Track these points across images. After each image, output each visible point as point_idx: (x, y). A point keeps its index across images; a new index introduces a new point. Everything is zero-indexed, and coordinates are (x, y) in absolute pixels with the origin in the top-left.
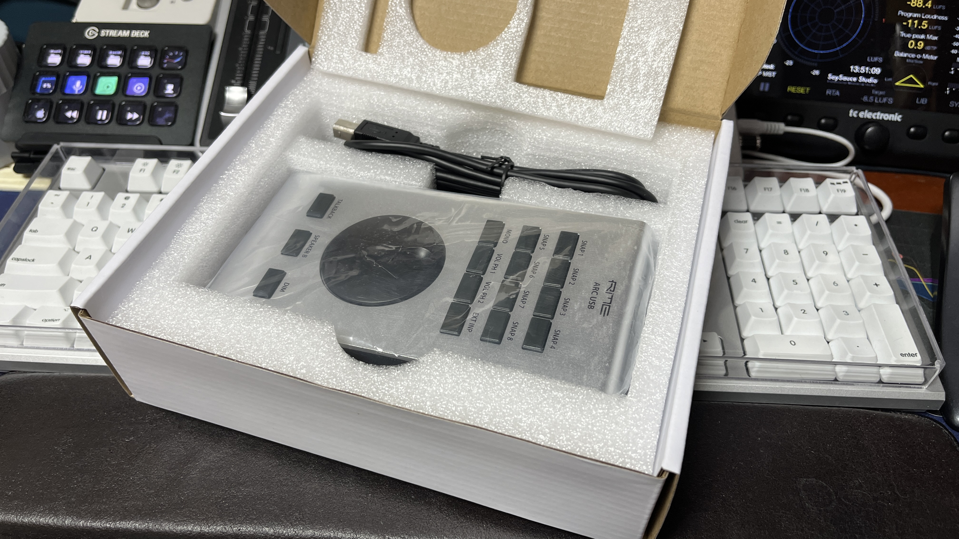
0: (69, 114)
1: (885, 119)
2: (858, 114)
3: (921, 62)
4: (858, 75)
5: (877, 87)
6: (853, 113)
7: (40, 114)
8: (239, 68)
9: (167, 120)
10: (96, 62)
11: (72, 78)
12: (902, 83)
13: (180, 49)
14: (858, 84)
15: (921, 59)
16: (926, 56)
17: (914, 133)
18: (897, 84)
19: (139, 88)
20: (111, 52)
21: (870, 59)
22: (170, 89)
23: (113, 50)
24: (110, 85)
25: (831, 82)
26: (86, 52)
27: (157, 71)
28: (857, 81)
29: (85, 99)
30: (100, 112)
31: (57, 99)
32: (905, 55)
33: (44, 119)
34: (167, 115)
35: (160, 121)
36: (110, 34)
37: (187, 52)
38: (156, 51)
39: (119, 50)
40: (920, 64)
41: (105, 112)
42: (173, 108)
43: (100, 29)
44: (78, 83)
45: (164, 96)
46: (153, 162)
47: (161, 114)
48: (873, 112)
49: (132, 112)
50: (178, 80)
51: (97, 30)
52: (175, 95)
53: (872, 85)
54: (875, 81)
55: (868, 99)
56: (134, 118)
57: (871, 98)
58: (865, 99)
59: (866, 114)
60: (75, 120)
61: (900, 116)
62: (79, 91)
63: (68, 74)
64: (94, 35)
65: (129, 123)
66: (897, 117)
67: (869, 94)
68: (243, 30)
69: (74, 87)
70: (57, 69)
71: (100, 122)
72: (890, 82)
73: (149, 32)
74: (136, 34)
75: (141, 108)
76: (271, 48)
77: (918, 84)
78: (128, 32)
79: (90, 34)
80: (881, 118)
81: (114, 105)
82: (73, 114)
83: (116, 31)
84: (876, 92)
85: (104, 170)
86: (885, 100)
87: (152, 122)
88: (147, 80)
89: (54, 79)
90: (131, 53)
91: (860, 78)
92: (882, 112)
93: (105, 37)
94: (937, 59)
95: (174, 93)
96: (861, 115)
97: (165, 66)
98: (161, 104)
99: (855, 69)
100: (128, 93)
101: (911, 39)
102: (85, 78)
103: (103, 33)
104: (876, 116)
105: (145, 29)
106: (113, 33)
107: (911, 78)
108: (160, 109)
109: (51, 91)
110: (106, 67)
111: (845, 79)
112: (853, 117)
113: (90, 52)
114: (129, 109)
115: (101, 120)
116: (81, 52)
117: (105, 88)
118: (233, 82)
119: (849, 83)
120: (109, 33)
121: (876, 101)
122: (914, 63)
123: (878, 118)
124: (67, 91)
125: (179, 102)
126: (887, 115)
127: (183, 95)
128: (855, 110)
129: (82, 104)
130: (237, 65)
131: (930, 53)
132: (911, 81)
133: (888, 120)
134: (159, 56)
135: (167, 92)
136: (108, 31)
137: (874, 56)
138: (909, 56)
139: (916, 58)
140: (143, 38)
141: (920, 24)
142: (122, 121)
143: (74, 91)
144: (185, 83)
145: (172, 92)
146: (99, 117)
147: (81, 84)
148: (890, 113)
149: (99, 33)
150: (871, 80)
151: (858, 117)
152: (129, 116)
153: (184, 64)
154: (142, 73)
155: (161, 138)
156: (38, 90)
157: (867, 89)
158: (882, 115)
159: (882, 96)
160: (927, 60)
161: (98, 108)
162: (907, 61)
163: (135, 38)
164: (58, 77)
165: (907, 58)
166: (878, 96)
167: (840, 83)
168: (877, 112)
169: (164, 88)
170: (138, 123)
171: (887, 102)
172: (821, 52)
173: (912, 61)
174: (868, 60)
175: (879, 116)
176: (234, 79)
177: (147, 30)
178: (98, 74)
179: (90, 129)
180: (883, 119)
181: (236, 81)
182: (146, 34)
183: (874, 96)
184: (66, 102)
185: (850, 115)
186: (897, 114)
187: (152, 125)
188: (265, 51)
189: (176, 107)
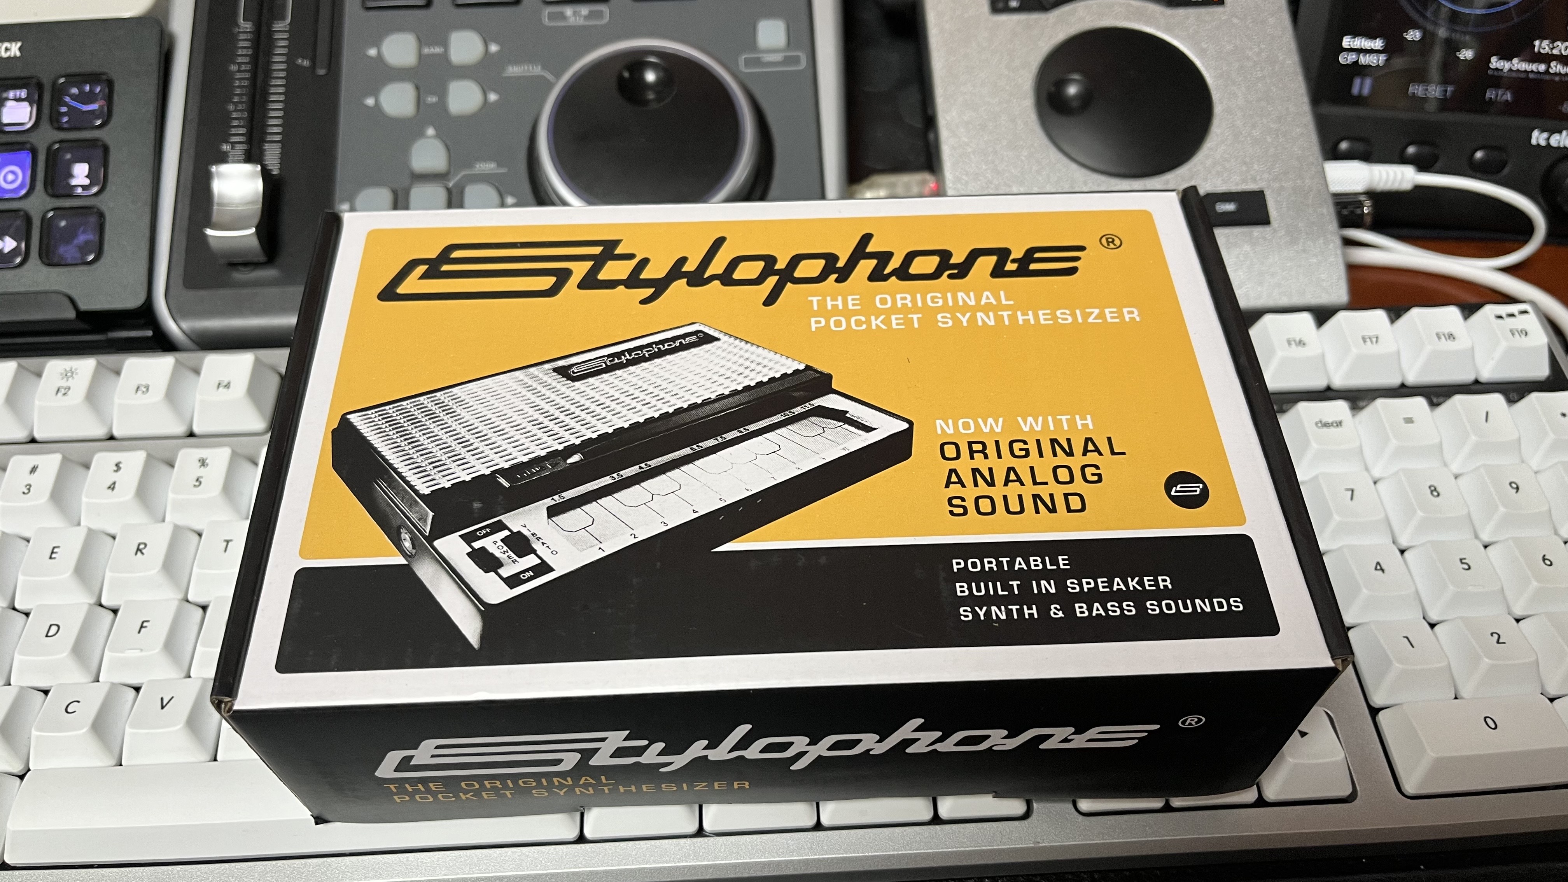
2: (1548, 139)
4: (1547, 59)
6: (1538, 138)
8: (237, 113)
9: (84, 249)
13: (94, 78)
14: (1547, 77)
19: (10, 178)
22: (80, 173)
25: (1496, 73)
27: (46, 136)
28: (1547, 72)
34: (82, 238)
35: (68, 251)
37: (110, 87)
38: (39, 87)
42: (93, 220)
45: (69, 194)
47: (69, 235)
50: (97, 154)
52: (95, 189)
56: (6, 250)
58: (1566, 107)
59: (1564, 140)
68: (233, 22)
75: (18, 225)
76: (305, 63)
87: (49, 258)
88: (26, 158)
91: (1553, 64)
95: (91, 185)
96: (1555, 140)
97: (66, 120)
98: (63, 212)
99: (1543, 46)
108: (63, 223)
111: (1524, 66)
112: (1538, 146)
118: (225, 147)
119: (1531, 76)
125: (105, 204)
127: (111, 188)
128: (1542, 131)
130: (231, 107)
134: (47, 98)
135: (74, 183)
140: (8, 59)
144: (115, 160)
145: (87, 182)
151: (1549, 145)
153: (107, 115)
154: (13, 141)
155: (74, 295)
167: (1514, 75)
169: (68, 174)
170: (17, 260)
172: (1479, 12)
176: (227, 142)
181: (232, 149)
185: (1534, 142)
187: (50, 265)
188: (292, 70)
189: (101, 215)
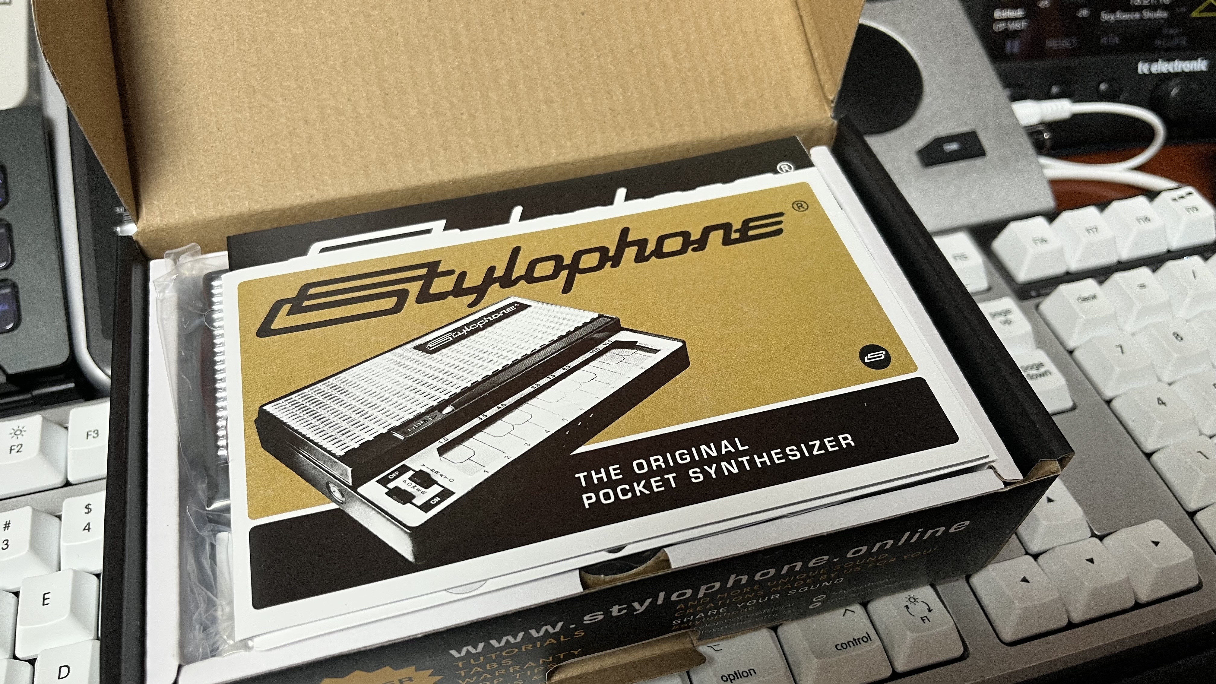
1: (1186, 70)
2: (1150, 69)
4: (1140, 9)
5: (1169, 22)
6: (1143, 68)
12: (1199, 12)
18: (1193, 15)
25: (1107, 25)
48: (1169, 61)
53: (1161, 22)
54: (1165, 15)
55: (1161, 42)
58: (1157, 43)
59: (1161, 67)
61: (1206, 63)
66: (1200, 65)
67: (1161, 35)
72: (1183, 13)
80: (1180, 70)
84: (1168, 31)
86: (1176, 41)
91: (1144, 11)
92: (1181, 60)
96: (1154, 68)
104: (1174, 67)
107: (1211, 3)
111: (1125, 16)
112: (1144, 74)
121: (1164, 45)
123: (1176, 70)
126: (1187, 63)
128: (1144, 62)
132: (1212, 8)
133: (1191, 72)
148: (1191, 60)
150: (1161, 14)
151: (1151, 74)
157: (1155, 27)
158: (1182, 64)
159: (1173, 37)
168: (1174, 60)
171: (1181, 44)
180: (1183, 71)
183: (1168, 36)
185: (1140, 71)
186: (1200, 60)
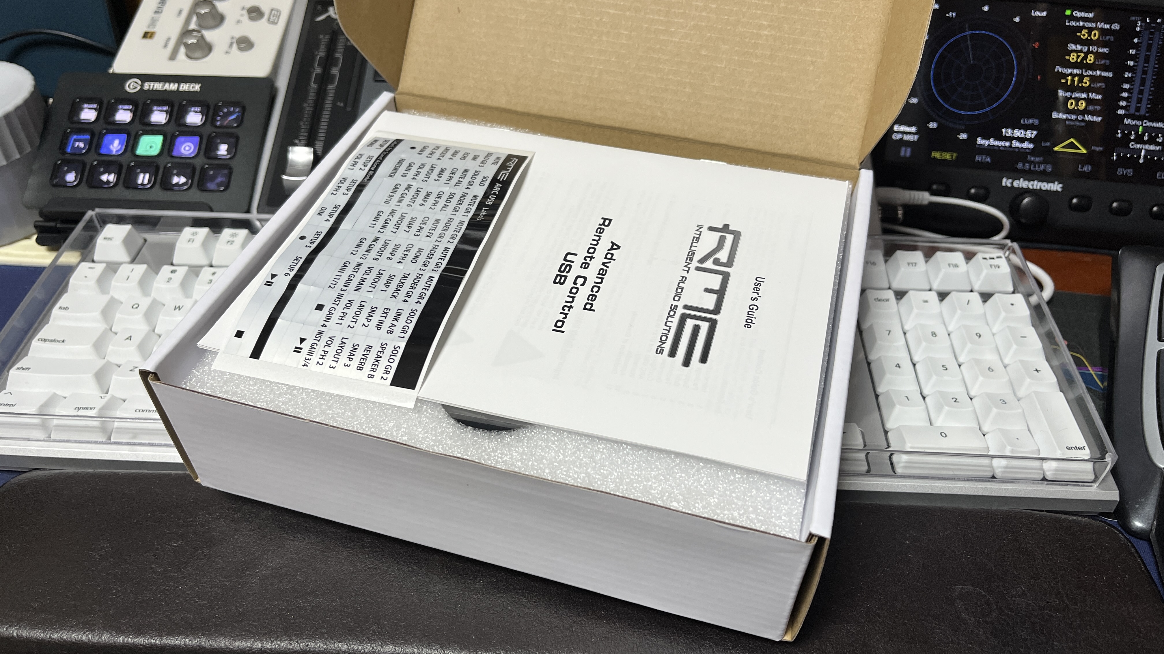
0: (104, 178)
1: (1044, 188)
2: (1012, 183)
3: (1083, 124)
4: (1010, 139)
5: (1033, 152)
6: (1006, 182)
7: (71, 177)
8: (304, 126)
9: (219, 185)
10: (137, 118)
11: (109, 137)
12: (1062, 147)
13: (235, 104)
14: (1011, 149)
15: (1083, 121)
16: (1088, 118)
17: (1077, 204)
18: (1056, 149)
19: (187, 148)
20: (155, 108)
21: (1024, 121)
22: (223, 149)
23: (158, 106)
24: (153, 145)
25: (981, 147)
26: (126, 107)
27: (209, 129)
28: (1010, 146)
29: (124, 160)
30: (141, 176)
31: (92, 160)
32: (1065, 116)
33: (75, 183)
34: (220, 179)
35: (211, 186)
36: (155, 87)
37: (244, 109)
38: (208, 107)
39: (165, 105)
40: (1082, 127)
41: (147, 176)
42: (226, 171)
43: (143, 82)
44: (116, 142)
45: (216, 158)
46: (205, 231)
47: (213, 178)
48: (1029, 180)
49: (178, 175)
50: (233, 140)
51: (140, 82)
52: (229, 156)
53: (1028, 150)
54: (1031, 146)
55: (1024, 165)
56: (181, 183)
57: (1027, 165)
58: (1020, 166)
59: (1022, 184)
60: (112, 185)
61: (1061, 185)
62: (117, 151)
63: (104, 131)
64: (136, 88)
65: (175, 188)
66: (1056, 187)
67: (1025, 161)
68: (309, 84)
69: (111, 147)
70: (92, 126)
71: (140, 187)
72: (1047, 147)
73: (200, 85)
74: (185, 87)
75: (189, 171)
76: (341, 104)
77: (1079, 149)
78: (176, 85)
79: (131, 87)
80: (1038, 188)
81: (157, 168)
82: (109, 178)
83: (161, 84)
84: (1032, 159)
85: (145, 240)
86: (1042, 167)
87: (202, 187)
88: (197, 139)
89: (87, 137)
90: (179, 108)
91: (1014, 142)
92: (1039, 181)
93: (149, 90)
94: (1101, 121)
95: (228, 154)
96: (1016, 184)
97: (218, 123)
98: (212, 167)
99: (1007, 132)
100: (175, 154)
101: (1071, 98)
102: (125, 136)
103: (147, 86)
104: (1033, 185)
105: (196, 83)
106: (158, 86)
107: (1072, 142)
108: (212, 172)
109: (84, 151)
110: (150, 124)
111: (997, 143)
112: (1006, 186)
113: (131, 107)
114: (175, 172)
115: (142, 184)
116: (120, 107)
117: (148, 148)
118: (296, 141)
119: (1001, 148)
120: (153, 86)
121: (1032, 168)
122: (1075, 125)
123: (1035, 187)
124: (103, 151)
125: (233, 164)
126: (1045, 184)
127: (238, 156)
128: (1008, 179)
129: (121, 166)
130: (302, 123)
131: (1092, 113)
132: (1072, 146)
133: (1047, 190)
134: (211, 112)
135: (219, 153)
136: (152, 84)
137: (1029, 117)
138: (1069, 118)
139: (1077, 119)
140: (194, 92)
141: (1081, 81)
142: (167, 185)
143: (112, 151)
144: (242, 142)
145: (226, 153)
146: (140, 181)
147: (120, 144)
148: (1048, 182)
149: (142, 86)
150: (1026, 145)
151: (1012, 186)
152: (175, 180)
153: (240, 121)
154: (191, 131)
155: (212, 205)
156: (69, 150)
157: (1022, 154)
158: (1040, 184)
159: (1040, 163)
160: (1089, 121)
161: (139, 170)
162: (1067, 122)
163: (184, 92)
164: (93, 135)
165: (1067, 119)
166: (1034, 163)
167: (992, 148)
168: (1034, 180)
169: (217, 149)
170: (185, 187)
171: (1044, 170)
172: (969, 113)
173: (1073, 123)
174: (1022, 122)
175: (1036, 185)
176: (297, 139)
177: (199, 83)
178: (141, 132)
179: (129, 194)
180: (1041, 189)
181: (300, 141)
182: (197, 87)
183: (1031, 162)
184: (101, 163)
185: (1004, 184)
186: (1056, 183)
187: (202, 190)
188: (334, 107)
189: (231, 170)
